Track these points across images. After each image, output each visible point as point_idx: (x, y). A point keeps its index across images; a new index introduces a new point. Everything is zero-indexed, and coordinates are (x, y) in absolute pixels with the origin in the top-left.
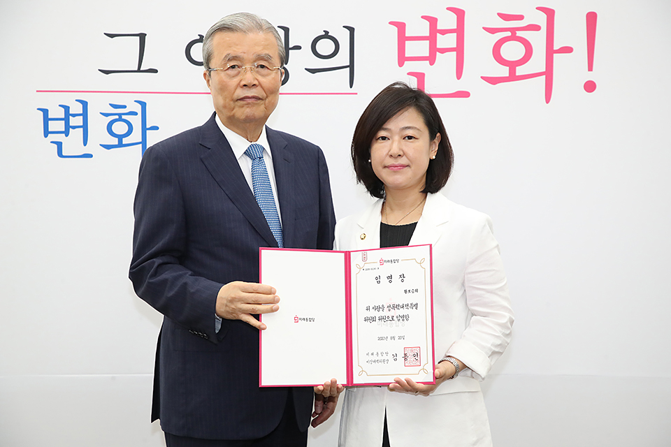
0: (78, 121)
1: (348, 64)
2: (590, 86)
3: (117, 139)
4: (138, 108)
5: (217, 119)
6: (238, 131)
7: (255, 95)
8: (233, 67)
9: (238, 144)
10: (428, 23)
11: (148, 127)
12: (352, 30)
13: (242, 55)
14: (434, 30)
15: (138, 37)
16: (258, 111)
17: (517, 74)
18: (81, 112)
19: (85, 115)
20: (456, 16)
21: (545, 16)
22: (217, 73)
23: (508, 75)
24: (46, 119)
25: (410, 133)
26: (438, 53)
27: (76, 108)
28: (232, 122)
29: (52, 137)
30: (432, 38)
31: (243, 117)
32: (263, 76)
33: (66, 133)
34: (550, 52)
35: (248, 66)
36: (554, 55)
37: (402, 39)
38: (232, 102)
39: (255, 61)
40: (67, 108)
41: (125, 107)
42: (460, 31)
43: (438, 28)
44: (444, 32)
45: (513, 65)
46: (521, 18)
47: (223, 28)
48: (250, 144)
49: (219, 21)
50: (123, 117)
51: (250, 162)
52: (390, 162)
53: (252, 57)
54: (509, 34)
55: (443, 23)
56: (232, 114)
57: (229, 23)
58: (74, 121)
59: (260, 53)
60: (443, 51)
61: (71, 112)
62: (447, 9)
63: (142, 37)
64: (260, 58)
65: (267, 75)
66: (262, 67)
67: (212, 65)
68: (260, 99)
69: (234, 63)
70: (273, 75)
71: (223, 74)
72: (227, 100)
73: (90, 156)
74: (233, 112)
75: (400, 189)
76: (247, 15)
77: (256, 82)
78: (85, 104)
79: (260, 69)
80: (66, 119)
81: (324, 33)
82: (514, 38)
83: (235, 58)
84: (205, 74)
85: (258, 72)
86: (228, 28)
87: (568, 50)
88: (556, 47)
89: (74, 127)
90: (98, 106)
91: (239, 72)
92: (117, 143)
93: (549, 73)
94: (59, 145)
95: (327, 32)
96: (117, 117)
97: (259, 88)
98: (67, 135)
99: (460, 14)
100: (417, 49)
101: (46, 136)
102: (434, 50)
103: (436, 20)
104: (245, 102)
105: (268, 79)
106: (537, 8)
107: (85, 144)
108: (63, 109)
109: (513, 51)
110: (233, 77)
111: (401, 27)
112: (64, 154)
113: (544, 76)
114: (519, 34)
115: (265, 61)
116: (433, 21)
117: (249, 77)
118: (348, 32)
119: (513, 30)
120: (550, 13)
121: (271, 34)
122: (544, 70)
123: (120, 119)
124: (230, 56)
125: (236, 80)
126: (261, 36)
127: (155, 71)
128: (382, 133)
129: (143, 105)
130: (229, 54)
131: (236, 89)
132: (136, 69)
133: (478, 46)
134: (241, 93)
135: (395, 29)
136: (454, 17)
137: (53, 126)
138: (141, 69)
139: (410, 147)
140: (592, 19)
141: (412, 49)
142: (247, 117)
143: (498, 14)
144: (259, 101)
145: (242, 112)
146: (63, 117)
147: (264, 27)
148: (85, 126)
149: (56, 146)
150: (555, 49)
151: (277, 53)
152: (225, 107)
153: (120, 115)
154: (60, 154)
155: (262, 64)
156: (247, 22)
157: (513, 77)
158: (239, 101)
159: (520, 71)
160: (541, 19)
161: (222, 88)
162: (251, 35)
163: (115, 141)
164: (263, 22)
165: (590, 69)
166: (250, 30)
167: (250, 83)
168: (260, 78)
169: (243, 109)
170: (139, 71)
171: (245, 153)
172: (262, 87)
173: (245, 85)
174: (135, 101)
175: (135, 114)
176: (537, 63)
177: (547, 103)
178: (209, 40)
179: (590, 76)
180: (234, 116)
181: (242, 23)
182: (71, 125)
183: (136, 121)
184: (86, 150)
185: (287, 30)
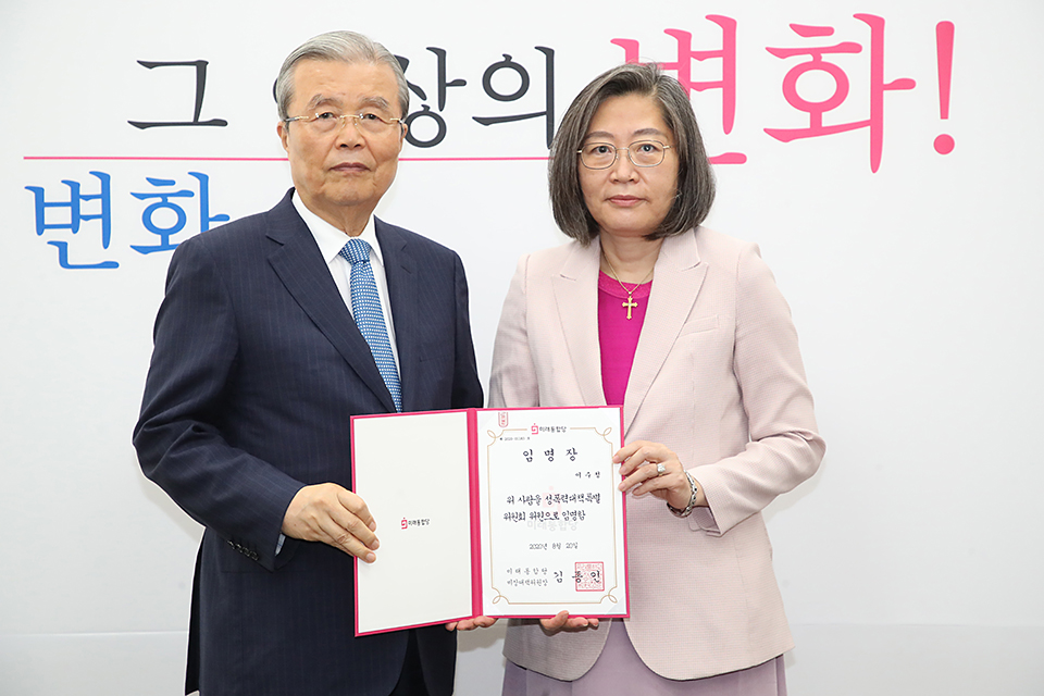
0: (91, 207)
1: (545, 110)
2: (944, 144)
3: (159, 237)
4: (194, 185)
5: (297, 200)
6: (330, 219)
7: (361, 162)
8: (325, 116)
9: (329, 239)
10: (676, 41)
11: (211, 216)
12: (549, 53)
13: (339, 97)
14: (686, 53)
15: (195, 68)
16: (363, 187)
17: (823, 125)
18: (100, 192)
19: (105, 196)
20: (721, 29)
21: (868, 29)
22: (300, 125)
23: (808, 127)
24: (41, 205)
26: (692, 90)
27: (91, 186)
28: (320, 203)
29: (49, 234)
30: (683, 67)
31: (339, 198)
32: (374, 131)
33: (75, 227)
34: (878, 88)
35: (349, 116)
36: (885, 92)
38: (321, 172)
39: (361, 108)
40: (75, 186)
41: (172, 183)
42: (728, 53)
43: (693, 49)
44: (702, 56)
45: (816, 110)
46: (828, 31)
47: (311, 54)
48: (350, 239)
49: (305, 42)
50: (170, 200)
51: (348, 268)
53: (356, 101)
54: (809, 58)
55: (701, 42)
56: (320, 192)
57: (321, 46)
58: (86, 208)
59: (368, 95)
60: (701, 87)
61: (81, 193)
62: (707, 17)
63: (201, 66)
64: (369, 103)
65: (380, 131)
66: (372, 117)
67: (292, 113)
68: (366, 168)
69: (327, 110)
70: (390, 129)
71: (308, 127)
72: (315, 168)
73: (114, 265)
74: (323, 188)
76: (351, 35)
77: (361, 141)
78: (105, 179)
79: (367, 120)
80: (74, 205)
81: (503, 59)
82: (817, 64)
83: (328, 102)
84: (279, 128)
85: (364, 125)
86: (319, 54)
87: (906, 84)
88: (887, 80)
89: (87, 218)
90: (127, 181)
91: (335, 124)
92: (159, 244)
93: (876, 123)
94: (63, 247)
95: (508, 57)
96: (159, 200)
97: (365, 150)
98: (75, 231)
99: (728, 26)
101: (40, 232)
103: (688, 36)
104: (342, 173)
105: (380, 137)
106: (855, 16)
107: (106, 246)
108: (69, 188)
109: (817, 86)
110: (325, 131)
111: (631, 47)
112: (70, 262)
113: (869, 127)
114: (826, 58)
115: (377, 107)
116: (683, 38)
117: (350, 134)
118: (543, 56)
119: (817, 52)
120: (876, 24)
121: (387, 66)
122: (869, 118)
123: (165, 204)
124: (321, 98)
125: (328, 138)
126: (370, 68)
127: (224, 123)
129: (203, 179)
130: (319, 95)
131: (328, 151)
132: (192, 120)
133: (759, 78)
134: (336, 158)
135: (622, 51)
136: (719, 30)
137: (51, 215)
138: (200, 120)
140: (945, 32)
142: (344, 197)
143: (791, 26)
144: (363, 173)
145: (339, 188)
146: (69, 200)
147: (377, 55)
148: (105, 216)
149: (57, 249)
150: (885, 82)
151: (396, 96)
152: (310, 179)
153: (164, 196)
154: (64, 262)
155: (371, 111)
156: (350, 46)
157: (816, 129)
158: (333, 171)
159: (828, 119)
160: (862, 33)
161: (307, 149)
162: (354, 67)
163: (156, 240)
164: (376, 48)
165: (944, 114)
166: (353, 58)
167: (351, 143)
168: (368, 135)
169: (339, 185)
170: (196, 123)
171: (340, 253)
172: (370, 149)
173: (343, 146)
174: (190, 173)
175: (190, 194)
176: (857, 105)
177: (874, 172)
178: (288, 71)
179: (944, 128)
180: (323, 194)
181: (341, 46)
182: (82, 213)
183: (191, 207)
184: (107, 256)
185: (441, 54)
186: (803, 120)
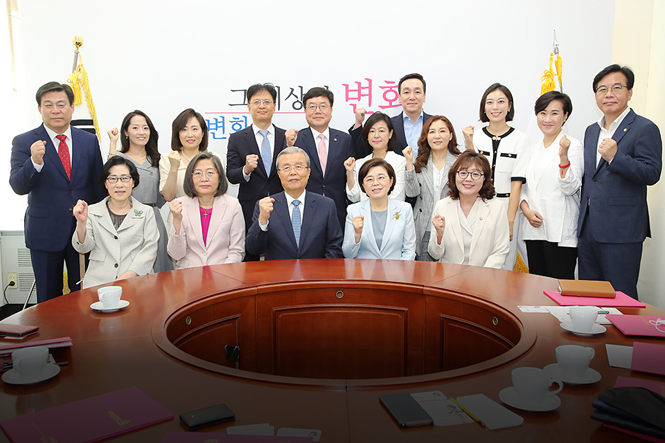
0: (221, 124)
4: (244, 119)
14: (360, 87)
19: (223, 122)
23: (389, 105)
25: (382, 129)
27: (220, 120)
30: (359, 91)
33: (216, 129)
37: (347, 91)
40: (216, 120)
41: (239, 119)
42: (370, 88)
44: (363, 88)
45: (391, 101)
46: (394, 82)
52: (375, 140)
54: (389, 89)
55: (363, 85)
58: (219, 125)
60: (363, 95)
61: (218, 121)
62: (365, 79)
75: (378, 149)
78: (223, 118)
80: (216, 124)
82: (391, 90)
89: (219, 127)
90: (228, 118)
94: (214, 134)
99: (370, 81)
100: (354, 95)
102: (360, 95)
103: (361, 83)
107: (224, 133)
109: (391, 96)
111: (347, 86)
114: (393, 89)
116: (359, 84)
119: (391, 87)
123: (237, 123)
128: (372, 130)
129: (246, 118)
135: (345, 87)
136: (368, 82)
139: (382, 135)
141: (351, 95)
143: (385, 81)
148: (223, 127)
154: (214, 138)
157: (391, 106)
159: (393, 103)
170: (244, 104)
174: (243, 116)
175: (243, 121)
183: (243, 125)
184: (224, 136)
185: (302, 88)
186: (388, 103)
